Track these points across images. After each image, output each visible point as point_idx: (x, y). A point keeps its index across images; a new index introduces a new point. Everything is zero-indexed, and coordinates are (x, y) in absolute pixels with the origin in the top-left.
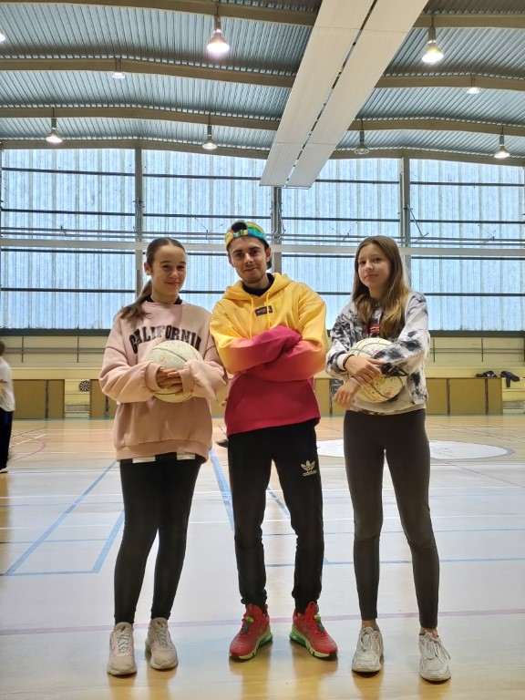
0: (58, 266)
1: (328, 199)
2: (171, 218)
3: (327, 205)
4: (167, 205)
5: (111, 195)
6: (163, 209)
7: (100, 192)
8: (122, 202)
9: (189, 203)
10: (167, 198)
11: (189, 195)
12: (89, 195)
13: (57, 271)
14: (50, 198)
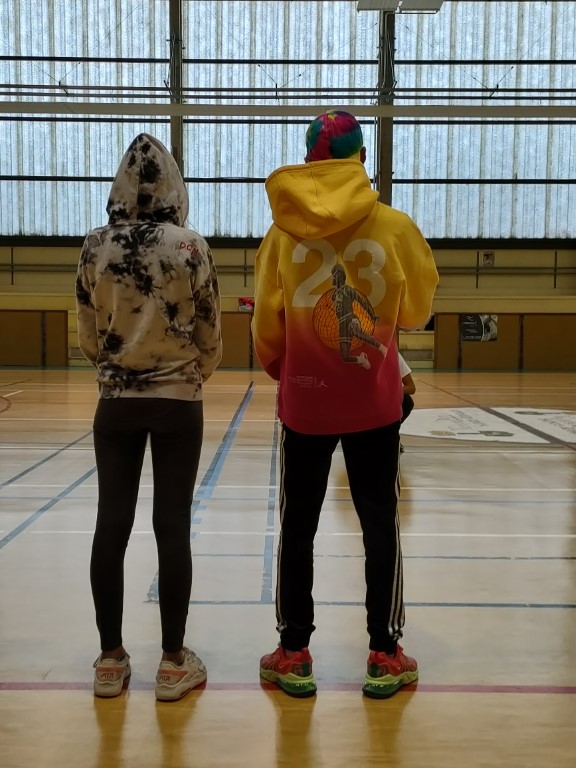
0: (59, 142)
1: (470, 29)
2: (225, 66)
3: (469, 39)
4: (219, 45)
5: (135, 31)
6: (213, 51)
7: (118, 26)
8: (152, 41)
9: (253, 42)
10: (219, 34)
11: (253, 29)
12: (102, 32)
13: (59, 150)
14: (46, 37)
